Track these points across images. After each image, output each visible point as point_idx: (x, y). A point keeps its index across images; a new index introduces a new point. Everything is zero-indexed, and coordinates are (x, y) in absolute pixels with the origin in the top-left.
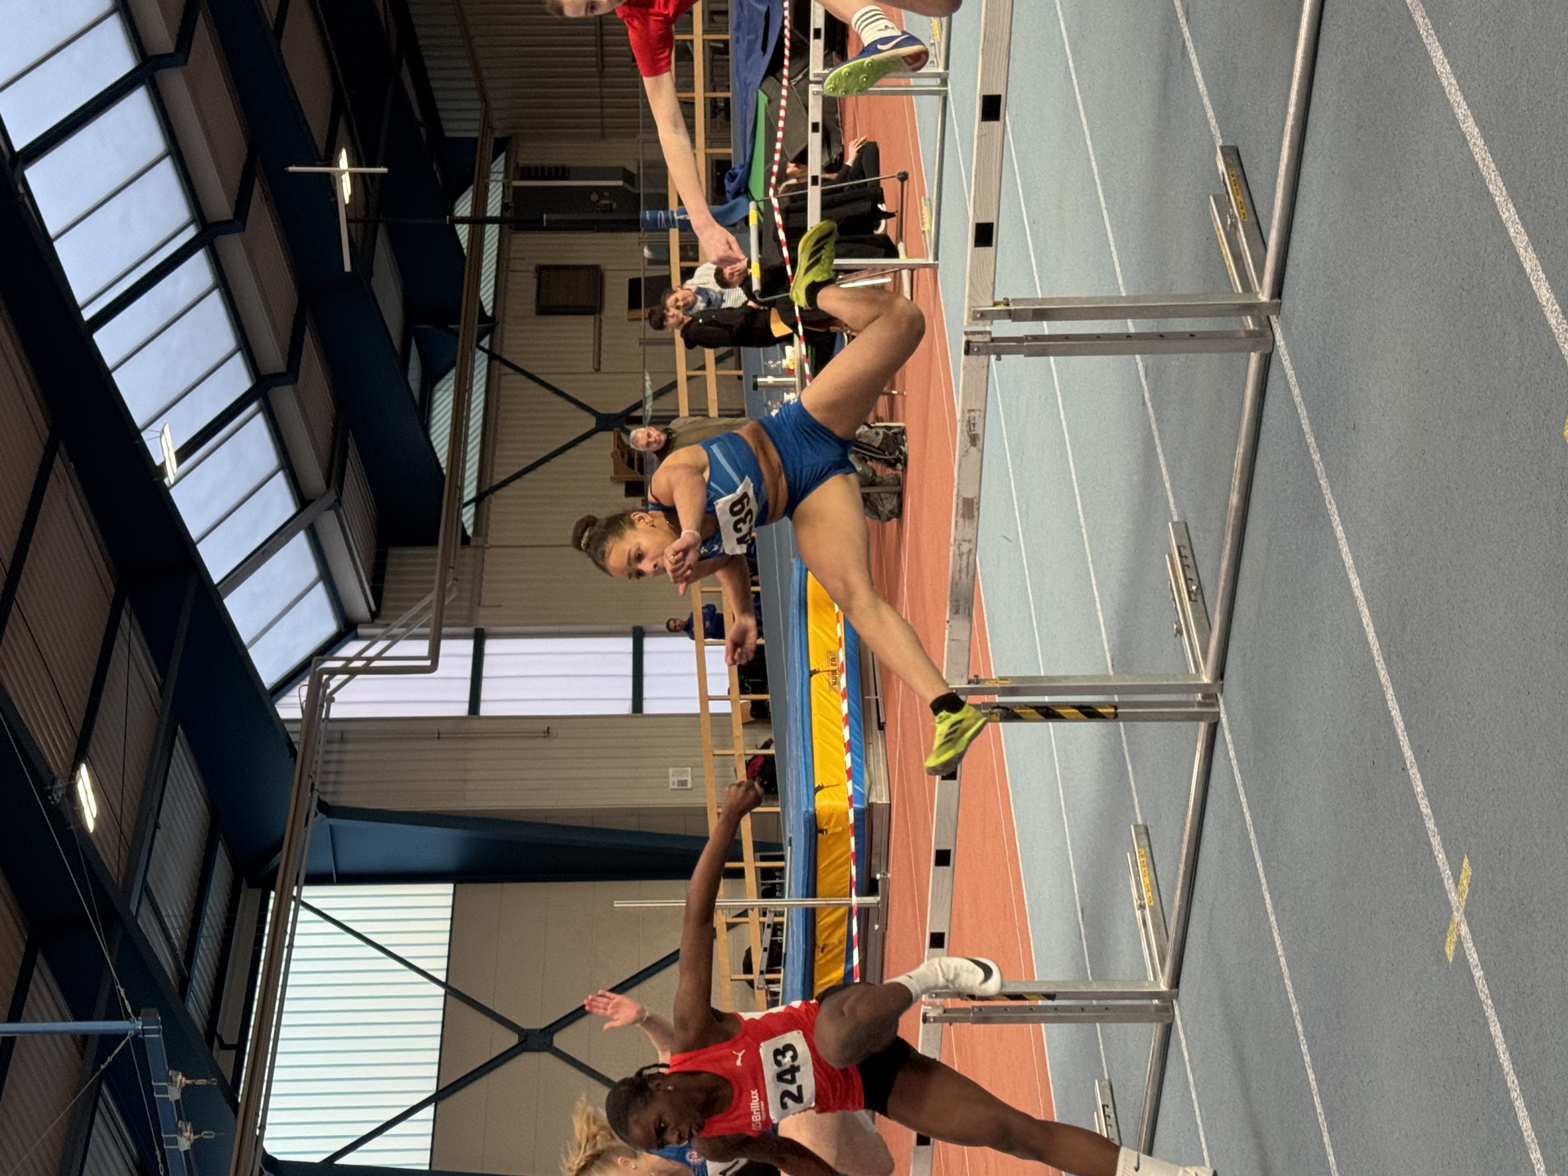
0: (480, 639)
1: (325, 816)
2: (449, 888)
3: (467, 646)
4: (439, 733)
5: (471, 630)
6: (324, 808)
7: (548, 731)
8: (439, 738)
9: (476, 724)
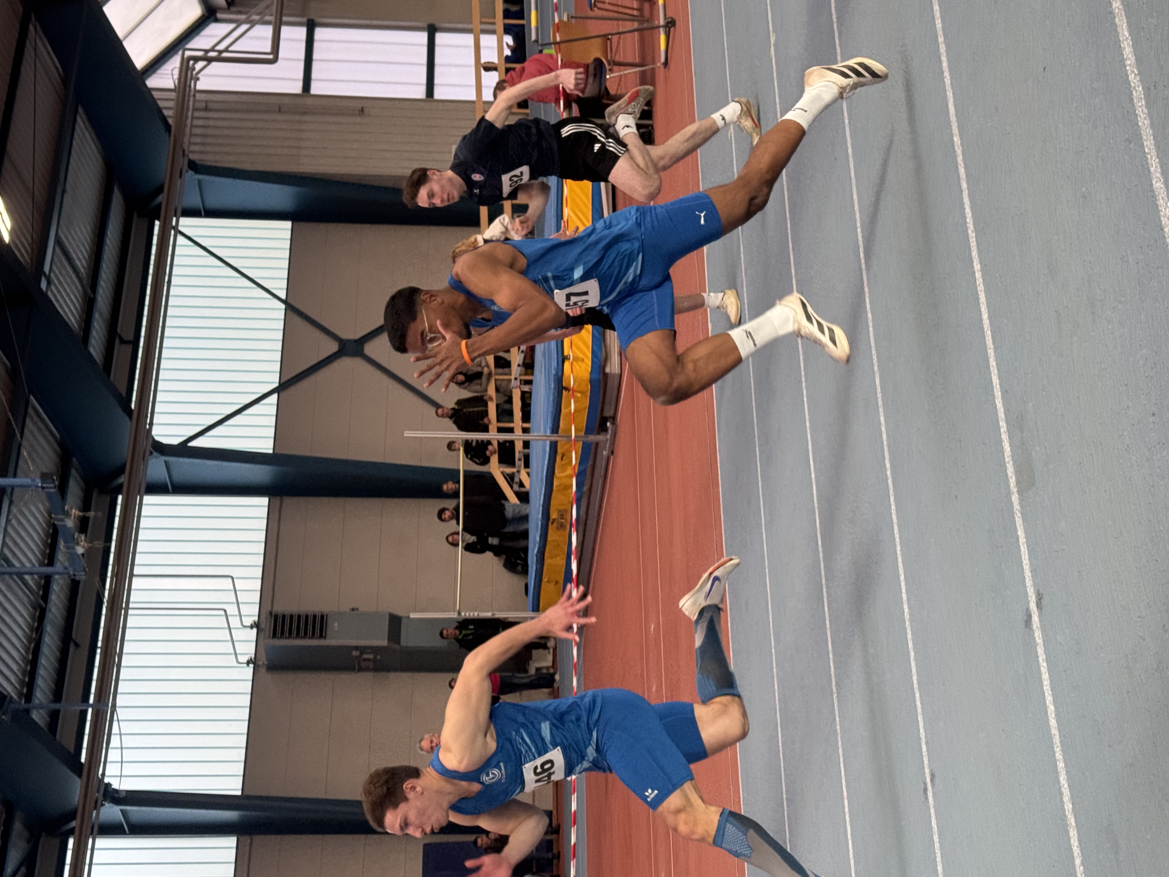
0: (311, 27)
1: (193, 173)
2: (288, 224)
3: (301, 32)
4: (280, 107)
5: (304, 20)
6: (194, 166)
7: (362, 110)
8: (280, 111)
9: (308, 101)
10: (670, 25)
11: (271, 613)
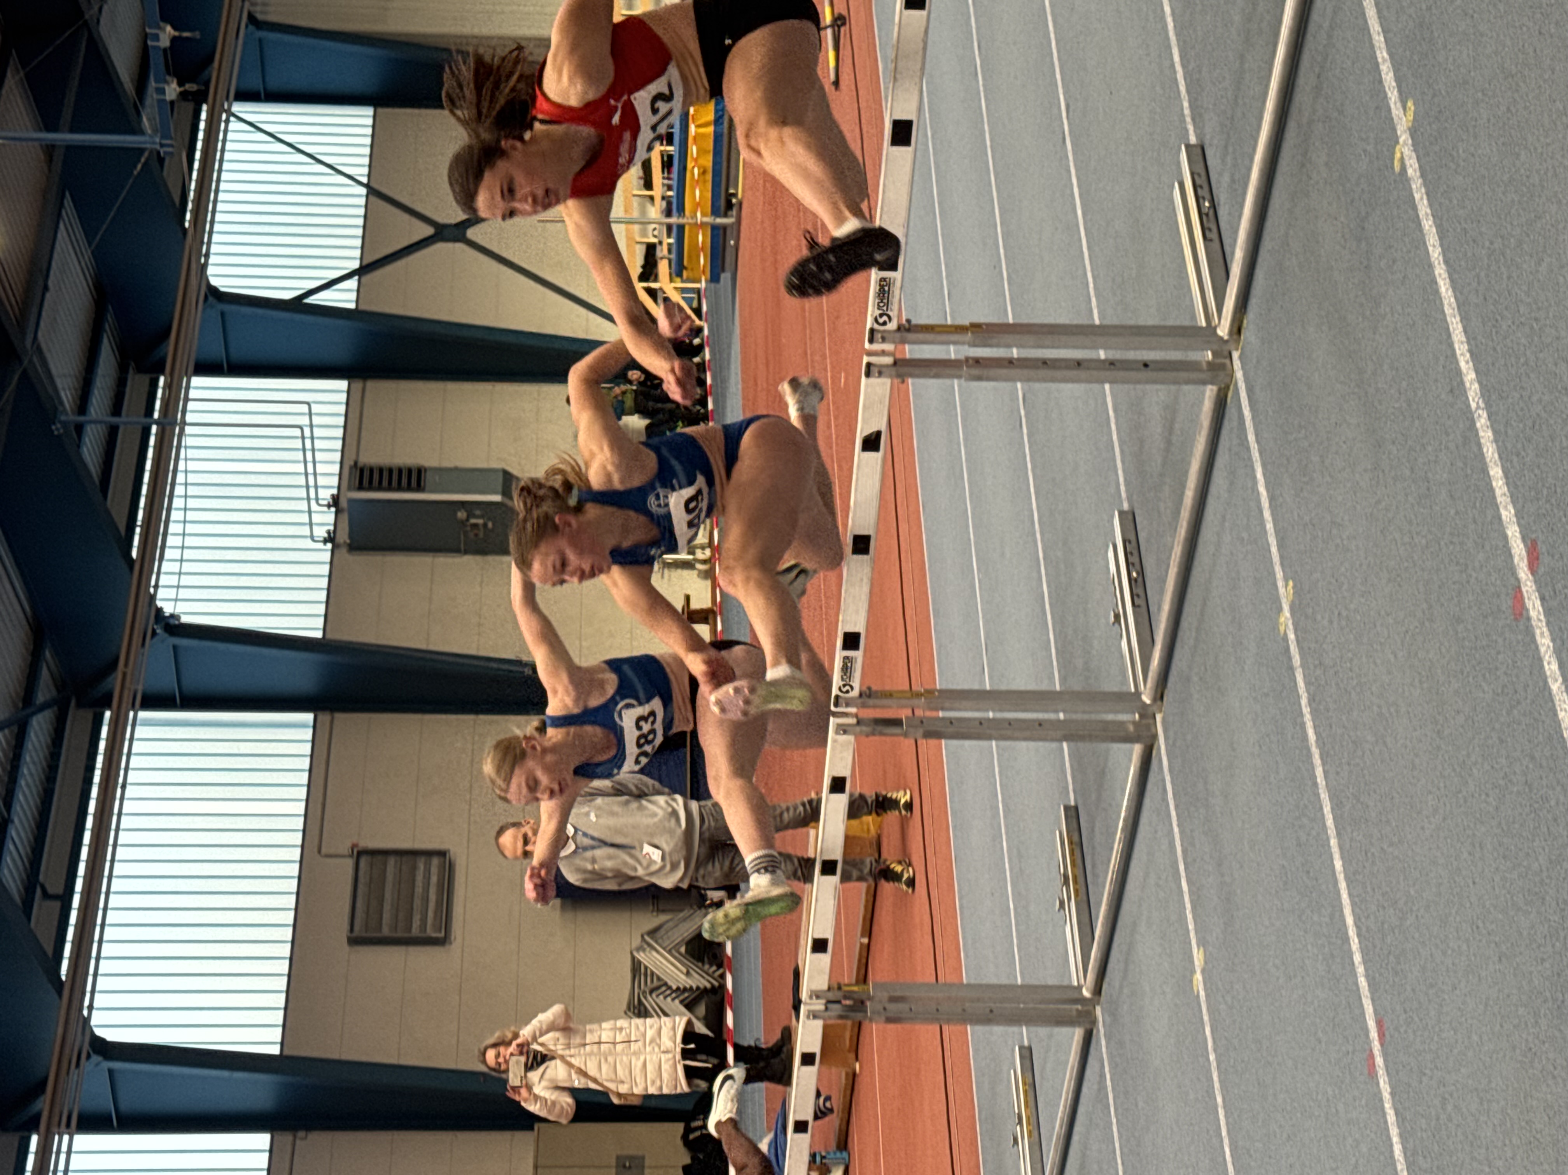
2: (369, 110)
10: (839, 23)
11: (356, 463)
